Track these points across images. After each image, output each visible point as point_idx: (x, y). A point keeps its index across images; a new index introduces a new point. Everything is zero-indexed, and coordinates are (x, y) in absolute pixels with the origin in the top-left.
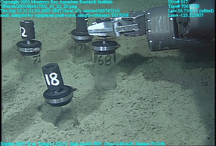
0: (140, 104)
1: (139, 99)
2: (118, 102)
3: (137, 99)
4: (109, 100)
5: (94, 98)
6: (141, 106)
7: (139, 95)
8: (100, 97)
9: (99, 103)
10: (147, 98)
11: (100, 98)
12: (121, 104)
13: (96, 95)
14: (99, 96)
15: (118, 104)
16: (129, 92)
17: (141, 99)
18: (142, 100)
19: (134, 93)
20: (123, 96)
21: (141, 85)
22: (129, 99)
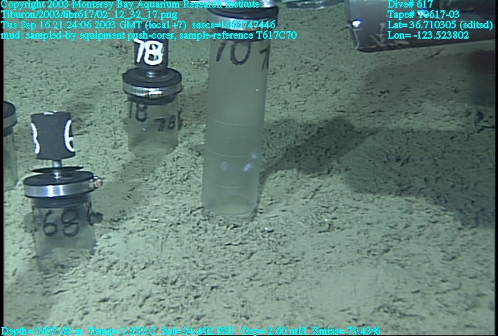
5: (32, 292)
6: (167, 303)
8: (48, 287)
11: (50, 289)
13: (37, 284)
20: (115, 280)
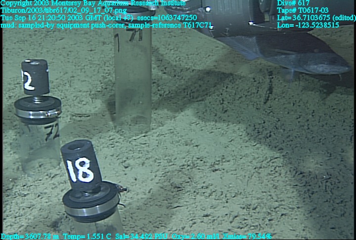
0: (246, 218)
1: (244, 208)
2: (205, 213)
3: (241, 208)
4: (188, 210)
7: (244, 200)
9: (170, 216)
10: (260, 206)
12: (210, 217)
14: (169, 201)
15: (204, 218)
16: (224, 195)
17: (249, 207)
18: (251, 209)
19: (234, 197)
21: (248, 181)
22: (225, 208)
